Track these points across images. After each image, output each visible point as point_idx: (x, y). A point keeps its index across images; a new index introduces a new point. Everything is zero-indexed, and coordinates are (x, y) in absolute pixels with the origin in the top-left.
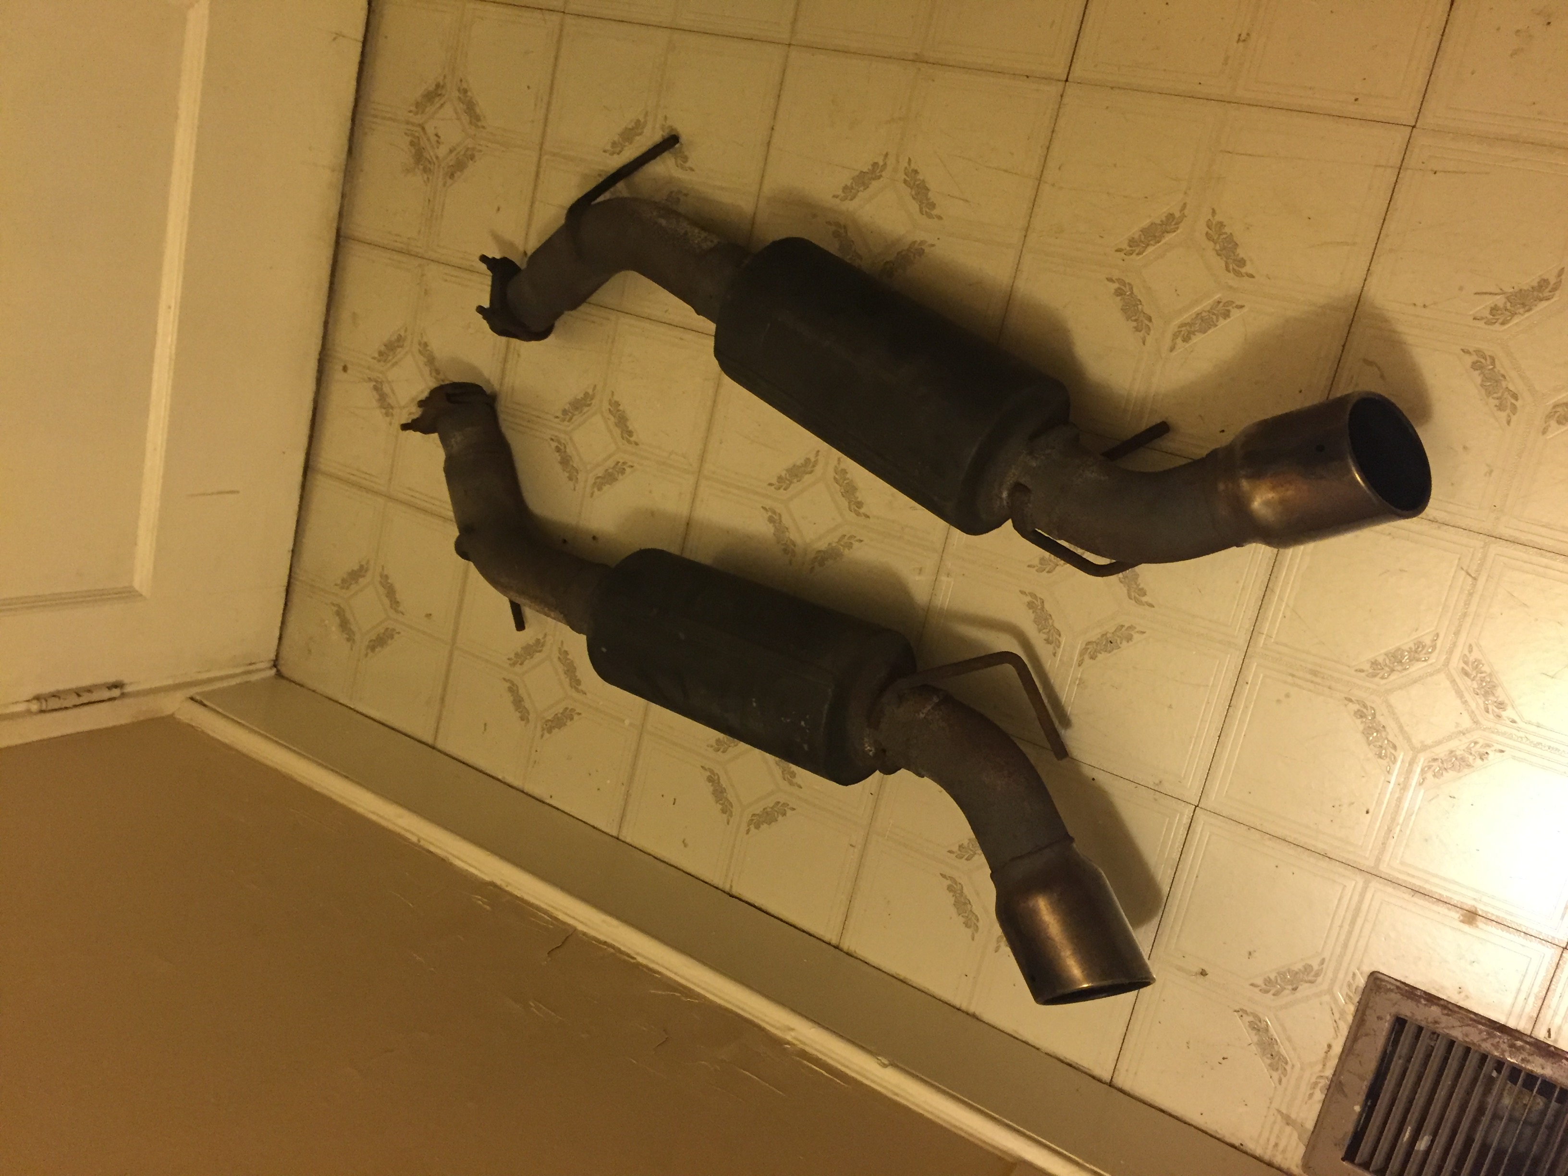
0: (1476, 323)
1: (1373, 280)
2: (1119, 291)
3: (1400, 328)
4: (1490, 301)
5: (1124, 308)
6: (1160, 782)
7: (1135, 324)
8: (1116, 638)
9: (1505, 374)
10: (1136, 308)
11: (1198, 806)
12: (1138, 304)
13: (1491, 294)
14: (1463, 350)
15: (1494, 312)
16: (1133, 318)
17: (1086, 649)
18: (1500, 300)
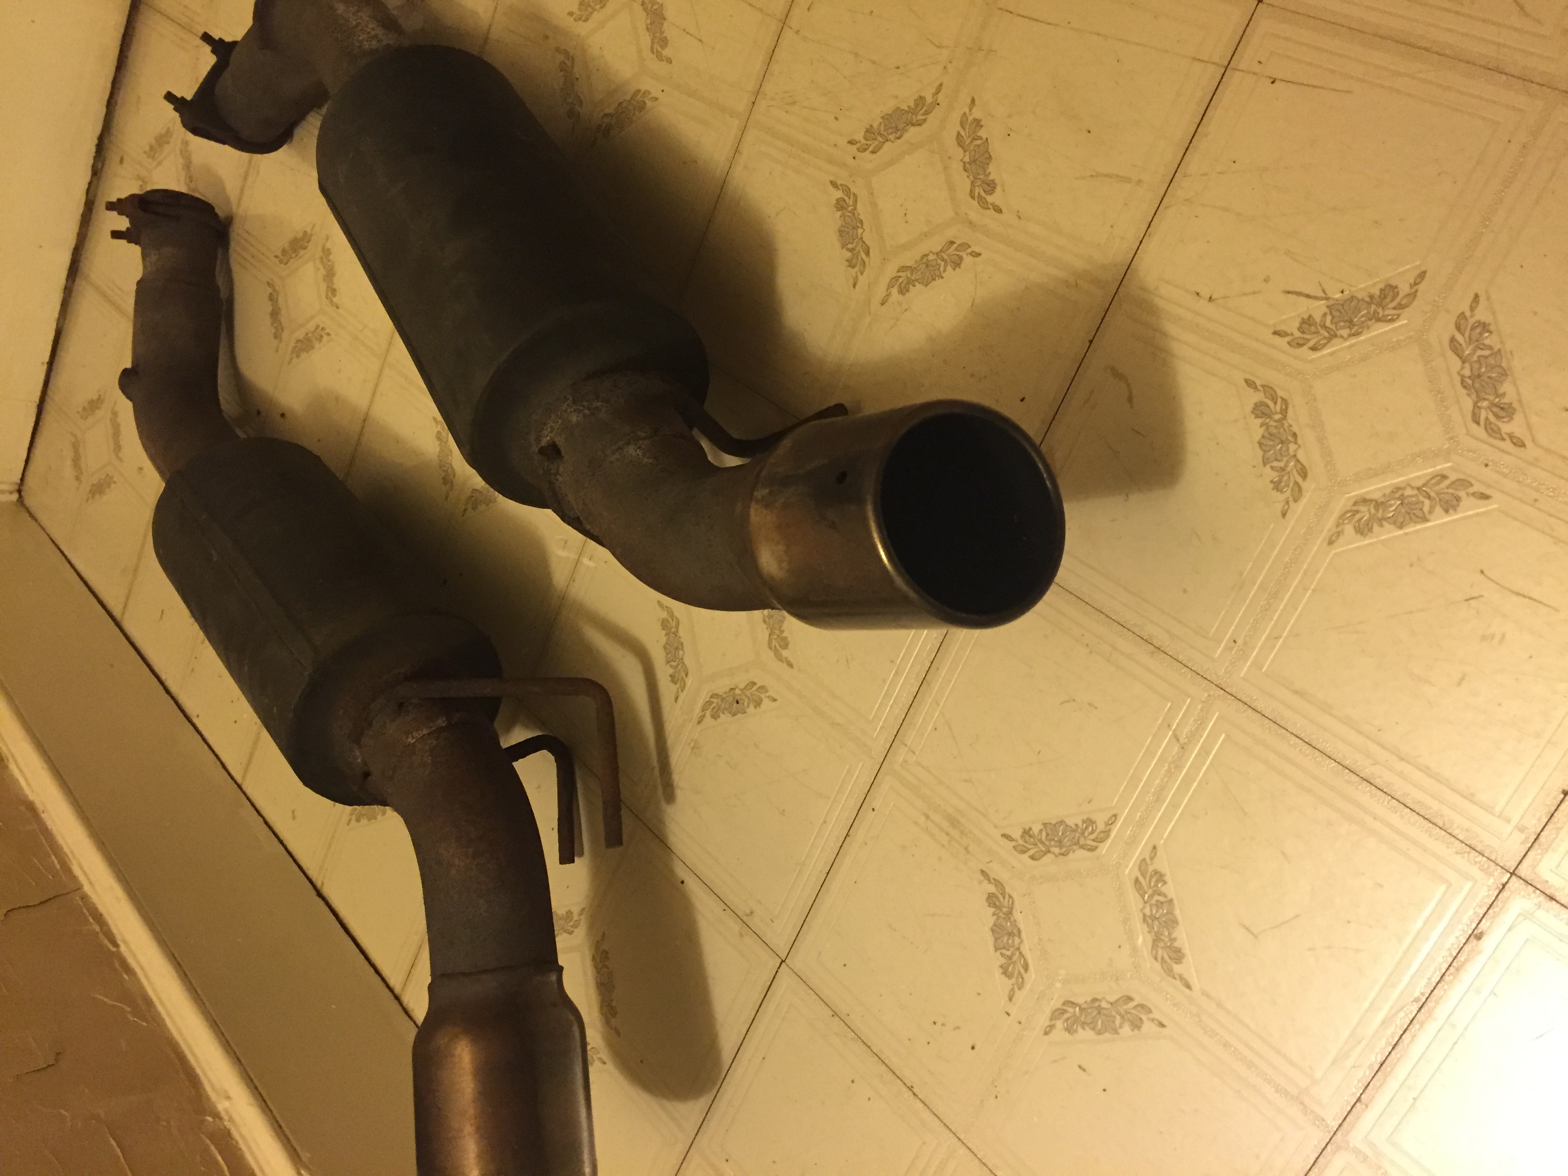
0: (1278, 340)
1: (1151, 246)
2: (841, 203)
3: (1172, 329)
4: (1304, 307)
5: (843, 229)
6: (752, 912)
7: (849, 255)
8: (744, 697)
9: (1298, 434)
10: (855, 231)
11: (784, 961)
12: (858, 227)
13: (1308, 296)
14: (1246, 381)
15: (1305, 326)
16: (850, 246)
17: (709, 703)
18: (1318, 309)
